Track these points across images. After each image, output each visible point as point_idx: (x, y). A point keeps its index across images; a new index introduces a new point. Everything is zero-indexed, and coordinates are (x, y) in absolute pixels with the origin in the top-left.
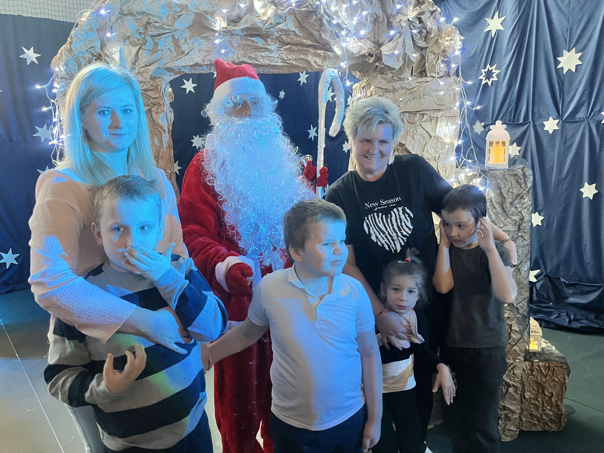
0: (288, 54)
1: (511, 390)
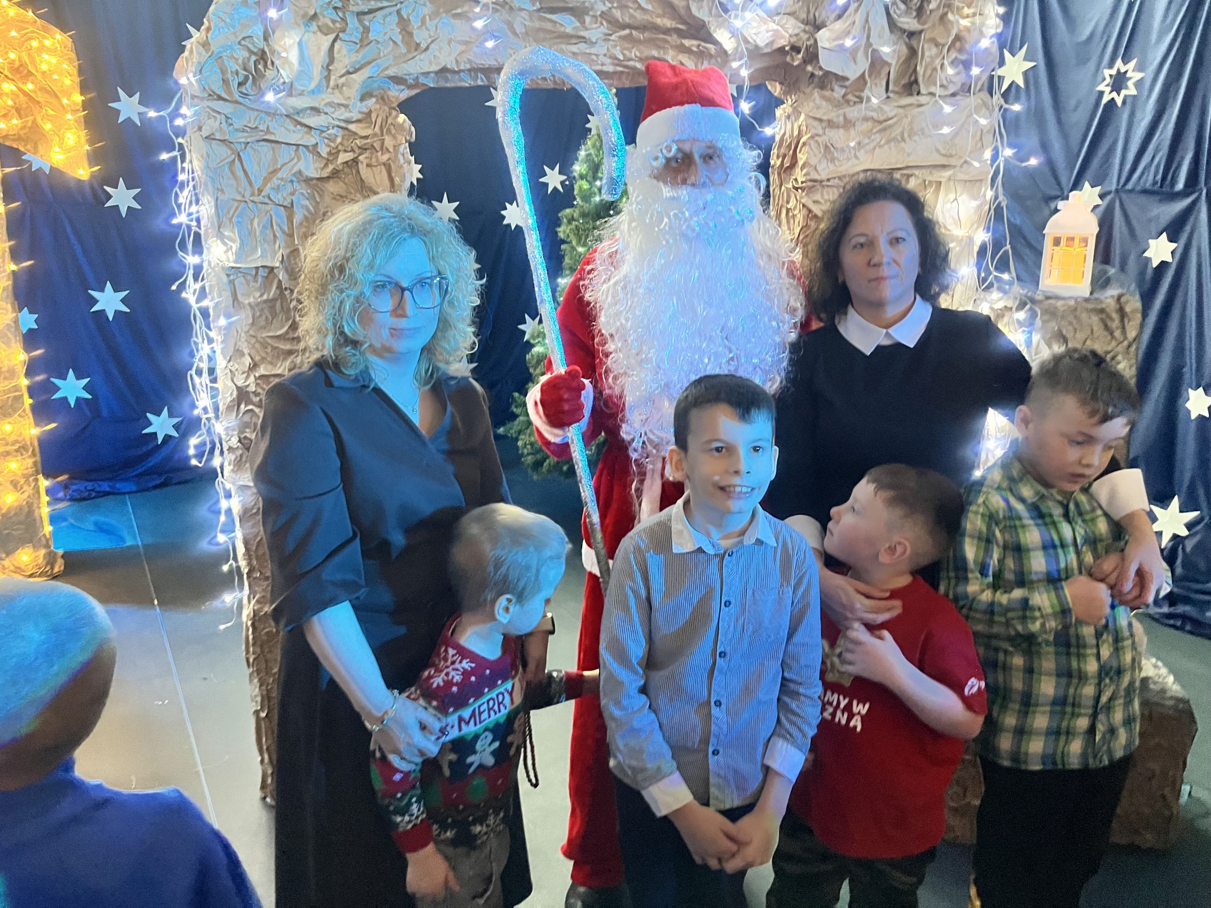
0: (625, 49)
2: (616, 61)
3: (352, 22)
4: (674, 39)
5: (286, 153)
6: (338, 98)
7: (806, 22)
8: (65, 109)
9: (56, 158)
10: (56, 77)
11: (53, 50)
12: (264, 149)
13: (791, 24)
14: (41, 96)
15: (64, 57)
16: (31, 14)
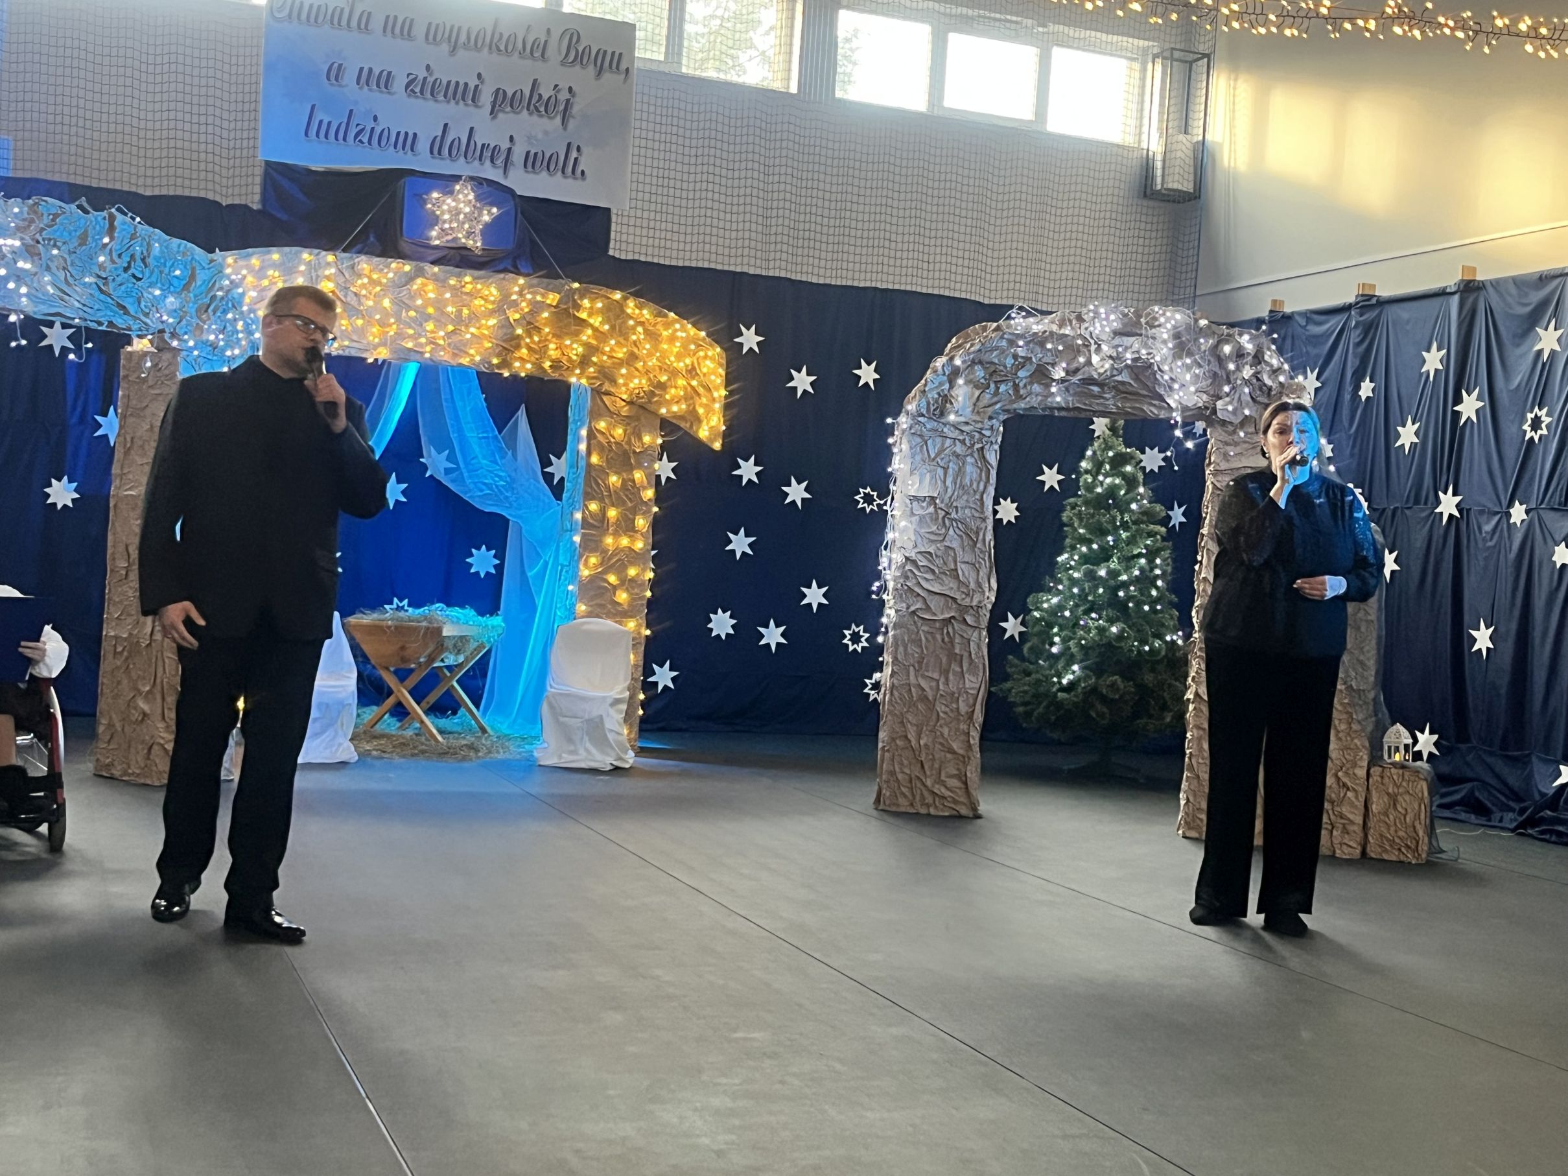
1: (1349, 794)
2: (1118, 407)
3: (992, 386)
4: (1147, 400)
5: (948, 442)
6: (978, 418)
7: (1213, 396)
8: (714, 400)
9: (703, 434)
10: (713, 377)
11: (712, 359)
12: (938, 440)
13: (1205, 397)
14: (701, 390)
15: (721, 365)
16: (703, 334)
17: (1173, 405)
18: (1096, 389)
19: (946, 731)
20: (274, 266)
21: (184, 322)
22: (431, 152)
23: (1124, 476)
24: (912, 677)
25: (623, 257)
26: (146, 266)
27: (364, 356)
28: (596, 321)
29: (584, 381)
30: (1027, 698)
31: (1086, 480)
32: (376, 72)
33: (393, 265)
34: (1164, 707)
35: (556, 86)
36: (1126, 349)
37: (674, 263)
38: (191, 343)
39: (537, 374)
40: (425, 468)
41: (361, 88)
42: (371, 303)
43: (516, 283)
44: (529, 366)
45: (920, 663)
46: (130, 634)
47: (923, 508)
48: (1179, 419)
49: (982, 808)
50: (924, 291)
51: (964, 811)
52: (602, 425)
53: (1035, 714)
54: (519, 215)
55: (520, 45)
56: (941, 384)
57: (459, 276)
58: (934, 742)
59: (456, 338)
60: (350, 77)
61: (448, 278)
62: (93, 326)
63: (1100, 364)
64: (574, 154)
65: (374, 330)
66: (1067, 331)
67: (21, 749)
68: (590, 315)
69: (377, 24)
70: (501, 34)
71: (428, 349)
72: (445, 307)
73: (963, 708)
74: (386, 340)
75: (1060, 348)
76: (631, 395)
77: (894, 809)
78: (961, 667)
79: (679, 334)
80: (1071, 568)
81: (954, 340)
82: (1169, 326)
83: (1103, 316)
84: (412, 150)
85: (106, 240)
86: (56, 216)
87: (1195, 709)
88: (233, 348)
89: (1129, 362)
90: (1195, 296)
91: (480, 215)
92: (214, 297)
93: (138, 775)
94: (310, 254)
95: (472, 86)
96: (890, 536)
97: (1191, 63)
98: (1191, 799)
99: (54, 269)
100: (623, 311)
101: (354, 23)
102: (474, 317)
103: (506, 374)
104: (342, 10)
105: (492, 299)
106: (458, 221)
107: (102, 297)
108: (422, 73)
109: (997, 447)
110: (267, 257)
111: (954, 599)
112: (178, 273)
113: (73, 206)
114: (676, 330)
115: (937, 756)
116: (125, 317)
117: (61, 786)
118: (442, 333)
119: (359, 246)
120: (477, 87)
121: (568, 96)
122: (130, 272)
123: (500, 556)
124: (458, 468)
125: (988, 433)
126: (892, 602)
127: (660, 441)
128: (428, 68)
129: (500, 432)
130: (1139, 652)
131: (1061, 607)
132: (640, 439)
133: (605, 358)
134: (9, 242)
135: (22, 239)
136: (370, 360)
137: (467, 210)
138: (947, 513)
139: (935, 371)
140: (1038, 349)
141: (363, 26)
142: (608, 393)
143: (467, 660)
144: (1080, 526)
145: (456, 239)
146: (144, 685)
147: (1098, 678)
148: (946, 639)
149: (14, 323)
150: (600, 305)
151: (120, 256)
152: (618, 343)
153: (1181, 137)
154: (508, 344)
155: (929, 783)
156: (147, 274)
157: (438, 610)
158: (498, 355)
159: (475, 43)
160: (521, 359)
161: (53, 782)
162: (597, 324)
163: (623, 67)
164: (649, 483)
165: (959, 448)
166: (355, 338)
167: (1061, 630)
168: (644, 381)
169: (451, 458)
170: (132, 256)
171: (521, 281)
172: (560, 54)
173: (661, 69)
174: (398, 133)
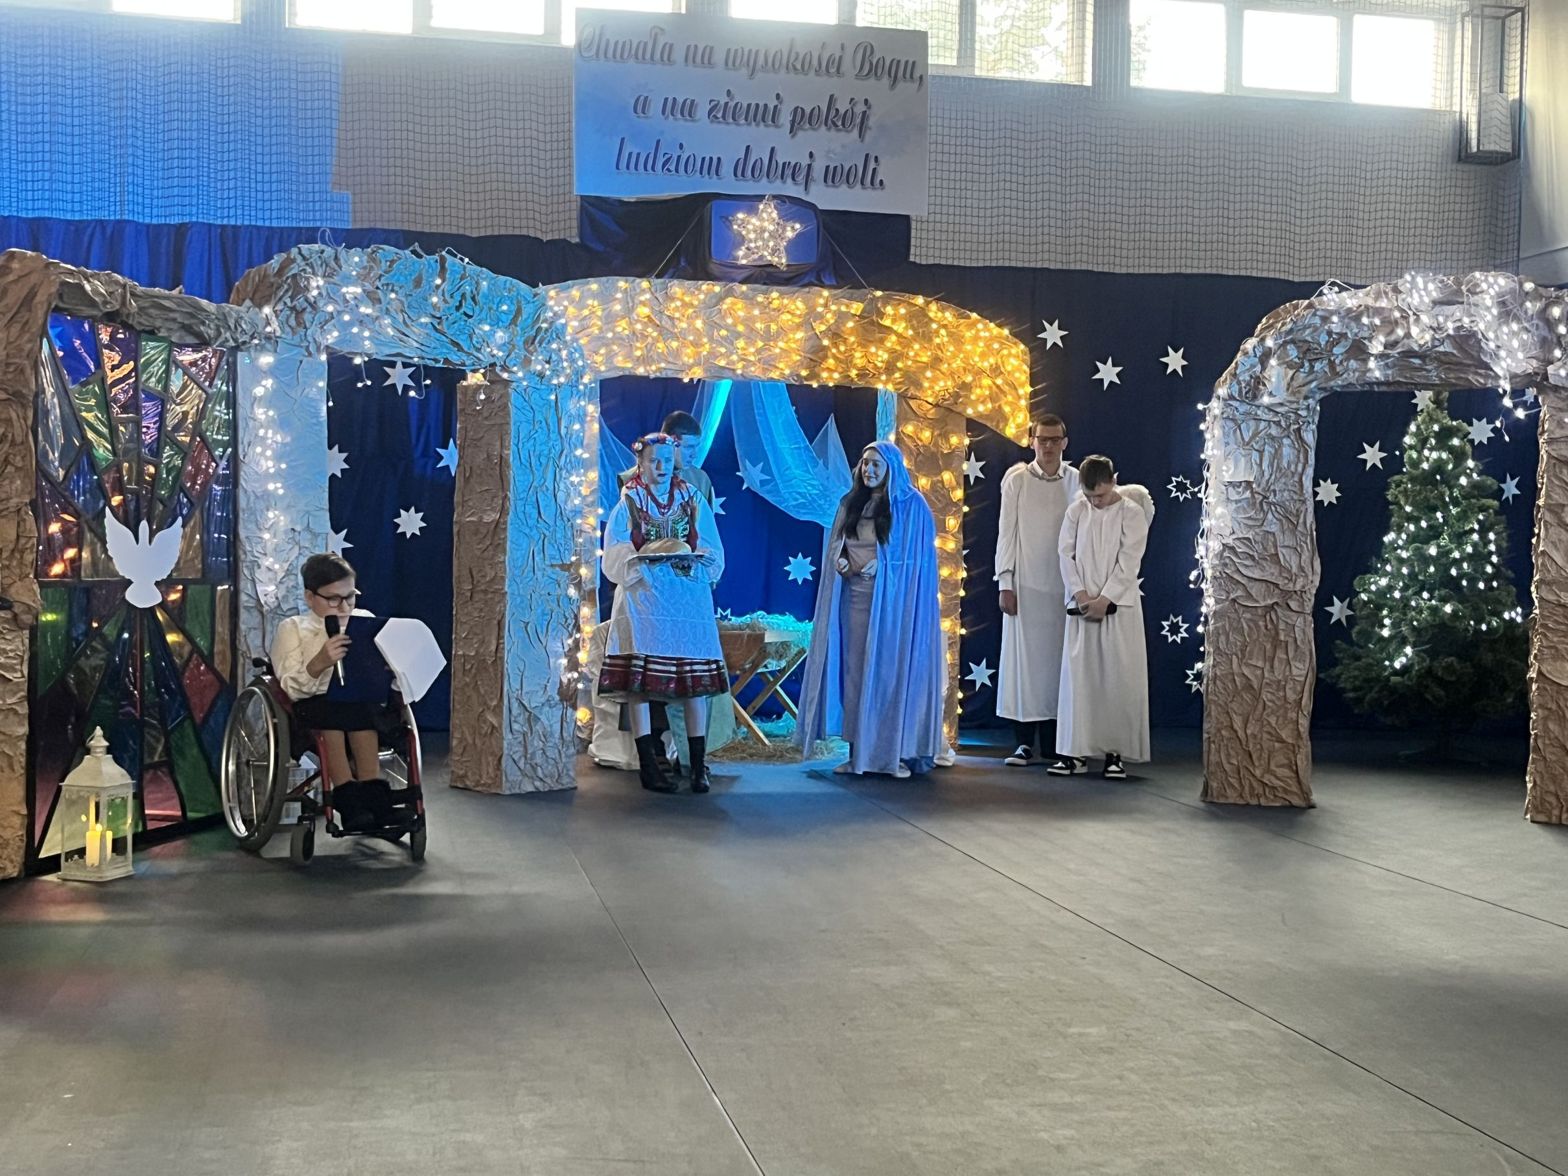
2: (1441, 379)
4: (1473, 369)
5: (1263, 425)
6: (1293, 399)
7: (1543, 361)
8: (1019, 397)
9: (1010, 432)
10: (1017, 375)
11: (1016, 357)
12: (1252, 423)
13: (1535, 363)
14: (1006, 388)
15: (1024, 361)
16: (1006, 332)
17: (1500, 373)
18: (1417, 361)
19: (1273, 720)
20: (594, 296)
21: (513, 355)
22: (735, 175)
23: (1451, 450)
24: (1235, 665)
25: (924, 262)
26: (476, 303)
27: (679, 376)
28: (900, 327)
29: (890, 387)
30: (1357, 683)
31: (1410, 457)
32: (680, 101)
33: (704, 287)
34: (1505, 687)
35: (852, 100)
36: (1446, 321)
37: (974, 264)
38: (520, 374)
39: (845, 383)
40: (742, 481)
41: (667, 118)
42: (684, 325)
43: (821, 296)
44: (836, 375)
45: (1243, 651)
46: (477, 653)
47: (1239, 493)
48: (1508, 388)
49: (1315, 797)
50: (1231, 273)
51: (1296, 801)
52: (909, 429)
53: (1368, 697)
54: (822, 229)
55: (815, 62)
56: (1253, 366)
57: (765, 293)
58: (1261, 731)
59: (765, 354)
60: (656, 107)
61: (755, 296)
62: (431, 363)
63: (1420, 336)
64: (872, 165)
65: (689, 351)
66: (1383, 303)
67: (384, 764)
68: (894, 321)
69: (679, 55)
70: (797, 54)
71: (740, 365)
72: (754, 323)
73: (1291, 696)
74: (700, 359)
75: (1377, 321)
76: (936, 397)
77: (1222, 801)
78: (1287, 654)
79: (982, 334)
80: (1399, 547)
81: (1264, 320)
82: (1492, 292)
83: (1421, 285)
84: (717, 174)
85: (438, 281)
86: (392, 262)
87: (1538, 688)
88: (558, 376)
89: (1451, 332)
90: (1519, 260)
91: (784, 230)
92: (540, 328)
93: (489, 785)
94: (626, 282)
95: (771, 107)
96: (1206, 523)
97: (1504, 19)
98: (1538, 782)
99: (393, 313)
100: (926, 316)
101: (657, 56)
102: (782, 332)
103: (815, 385)
104: (646, 43)
105: (798, 312)
106: (763, 239)
107: (437, 335)
108: (723, 99)
109: (1314, 427)
110: (586, 288)
111: (1277, 585)
112: (505, 308)
113: (407, 252)
114: (978, 331)
115: (1264, 746)
116: (459, 353)
117: (421, 798)
118: (752, 350)
119: (671, 271)
120: (776, 107)
121: (864, 108)
122: (462, 311)
123: (816, 562)
124: (773, 479)
125: (1303, 413)
126: (1211, 591)
127: (967, 441)
128: (729, 92)
129: (811, 442)
130: (1478, 631)
131: (1390, 588)
132: (948, 441)
133: (910, 363)
134: (352, 289)
135: (363, 286)
136: (686, 380)
137: (772, 228)
138: (1265, 497)
139: (1246, 353)
140: (1353, 324)
141: (665, 58)
142: (914, 398)
143: (789, 666)
144: (1406, 503)
145: (762, 257)
146: (491, 700)
147: (1432, 660)
148: (1270, 626)
149: (359, 366)
150: (903, 311)
151: (452, 296)
152: (923, 348)
153: (1498, 97)
154: (816, 355)
155: (1258, 773)
156: (477, 312)
157: (760, 617)
158: (806, 368)
159: (773, 64)
160: (829, 370)
161: (413, 794)
162: (900, 330)
163: (917, 75)
164: (958, 483)
165: (1274, 431)
166: (671, 359)
167: (1391, 611)
168: (949, 383)
169: (766, 470)
170: (463, 295)
171: (826, 293)
172: (855, 67)
173: (954, 74)
174: (703, 159)
